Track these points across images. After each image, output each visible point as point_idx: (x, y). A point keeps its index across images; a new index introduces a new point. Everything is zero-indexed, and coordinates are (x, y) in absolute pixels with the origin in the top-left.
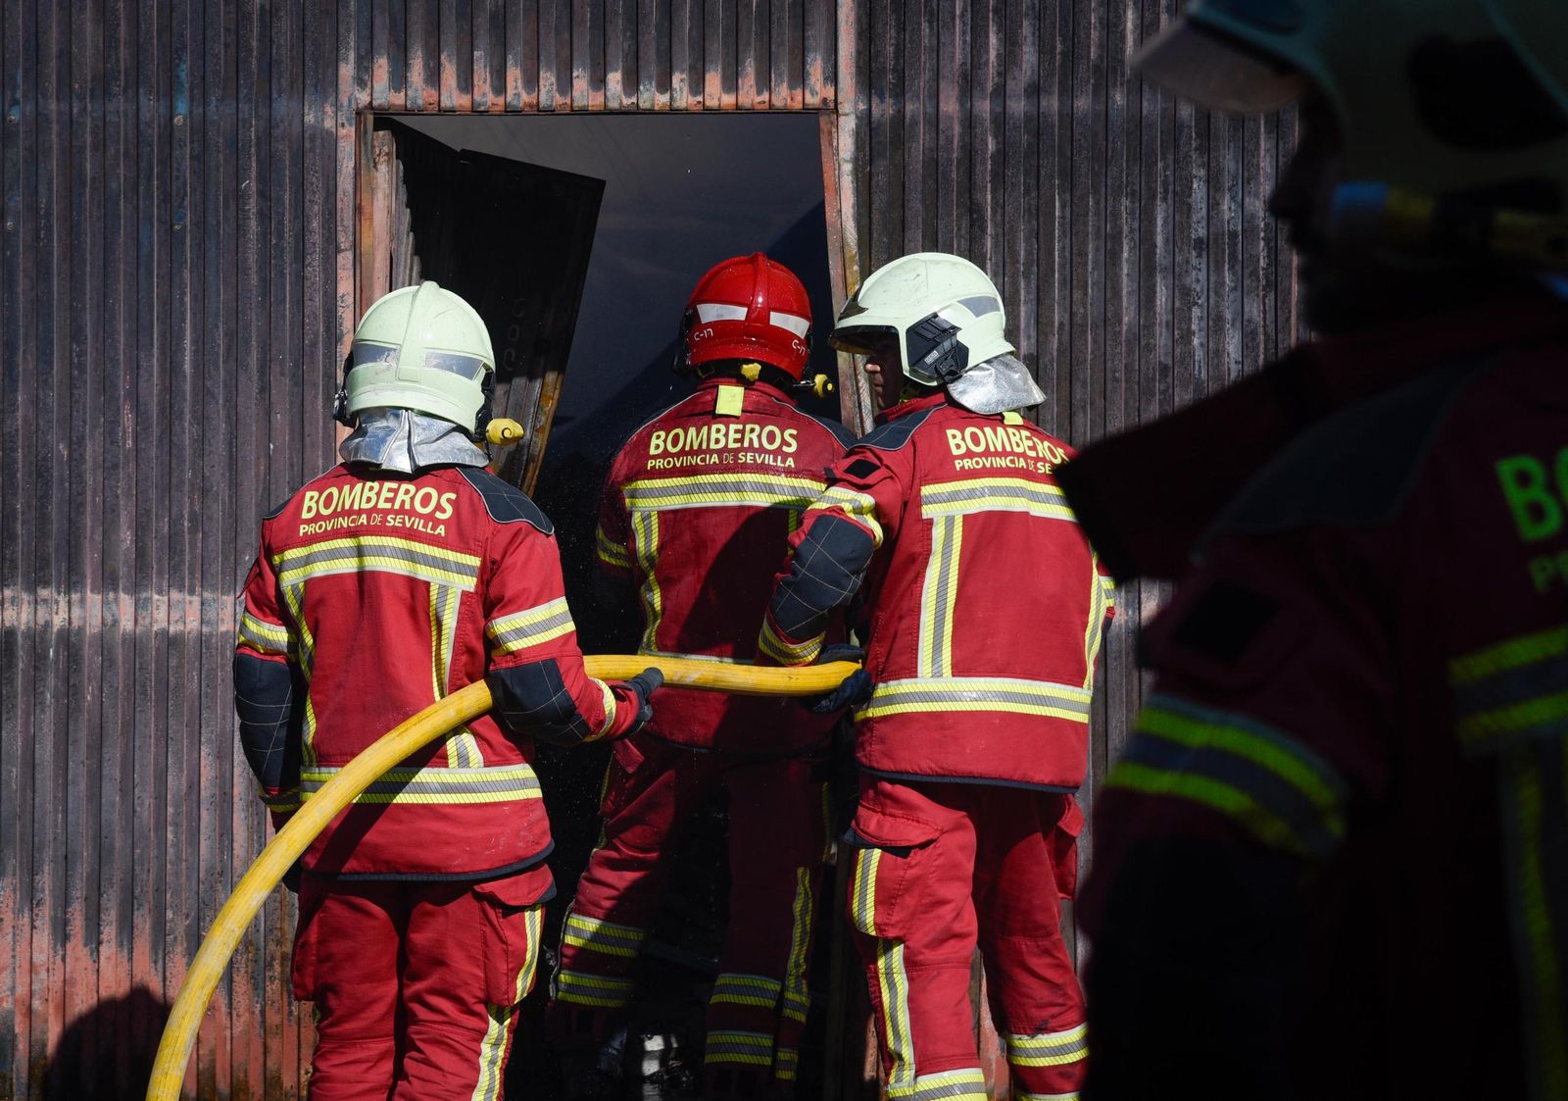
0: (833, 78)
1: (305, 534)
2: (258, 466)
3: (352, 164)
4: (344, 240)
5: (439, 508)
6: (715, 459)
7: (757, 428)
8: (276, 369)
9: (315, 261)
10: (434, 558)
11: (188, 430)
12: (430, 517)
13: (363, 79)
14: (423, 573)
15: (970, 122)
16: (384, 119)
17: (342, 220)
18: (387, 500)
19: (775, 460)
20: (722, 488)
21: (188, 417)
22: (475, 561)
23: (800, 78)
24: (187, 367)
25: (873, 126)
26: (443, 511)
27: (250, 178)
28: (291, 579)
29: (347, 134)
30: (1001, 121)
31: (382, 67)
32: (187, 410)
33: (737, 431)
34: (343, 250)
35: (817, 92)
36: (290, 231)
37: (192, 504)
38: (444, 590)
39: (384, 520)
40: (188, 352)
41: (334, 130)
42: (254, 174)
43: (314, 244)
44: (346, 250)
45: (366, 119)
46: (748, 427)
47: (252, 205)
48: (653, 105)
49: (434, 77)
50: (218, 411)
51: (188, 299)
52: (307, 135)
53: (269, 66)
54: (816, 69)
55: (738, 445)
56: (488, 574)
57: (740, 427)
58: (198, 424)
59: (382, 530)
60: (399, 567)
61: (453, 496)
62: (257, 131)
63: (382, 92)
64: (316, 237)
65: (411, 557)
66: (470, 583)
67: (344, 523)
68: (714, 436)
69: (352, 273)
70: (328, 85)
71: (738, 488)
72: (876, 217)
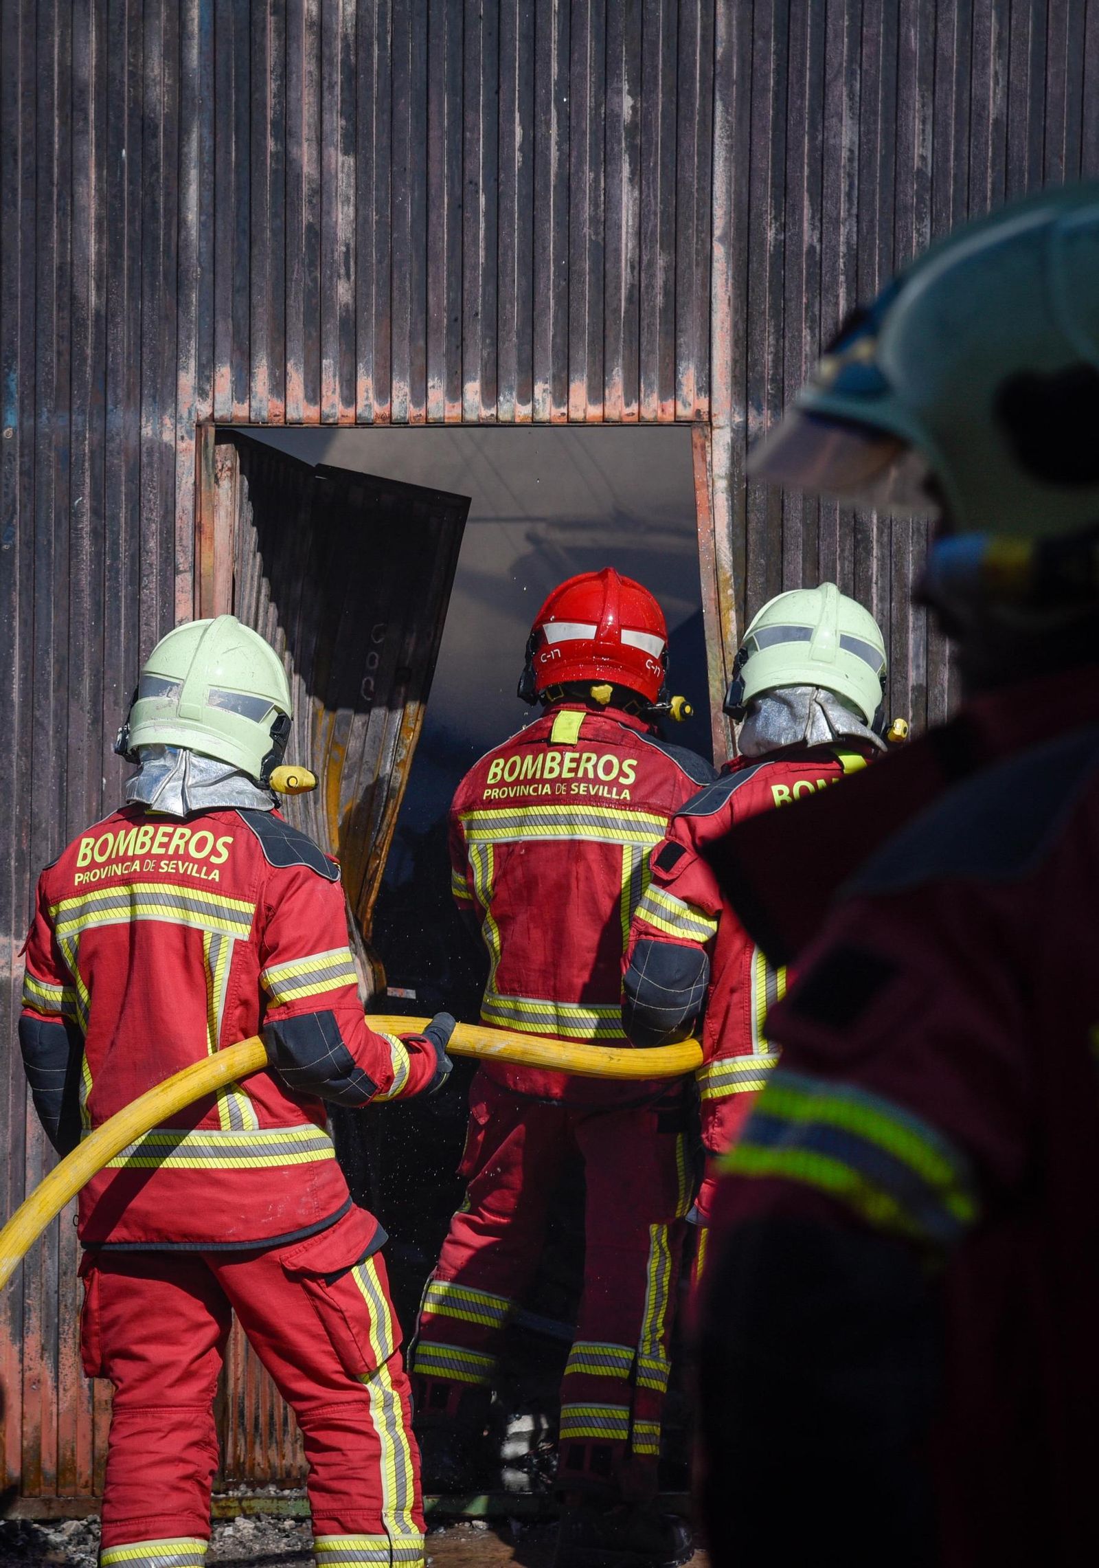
0: (707, 388)
1: (80, 883)
2: (90, 803)
3: (192, 480)
4: (183, 561)
5: (214, 852)
6: (547, 789)
7: (594, 757)
8: (109, 698)
9: (152, 583)
10: (208, 905)
11: (15, 763)
12: (205, 862)
13: (203, 390)
14: (197, 920)
16: (227, 432)
17: (181, 539)
18: (161, 845)
19: (610, 792)
20: (554, 820)
21: (16, 749)
22: (249, 908)
23: (671, 388)
24: (16, 696)
25: (750, 440)
26: (219, 855)
27: (83, 495)
28: (67, 930)
29: (186, 450)
31: (224, 375)
32: (15, 742)
33: (572, 760)
34: (181, 572)
35: (690, 402)
36: (126, 551)
37: (19, 842)
38: (217, 938)
39: (158, 866)
40: (16, 681)
41: (173, 443)
42: (87, 491)
43: (151, 565)
44: (185, 571)
45: (207, 432)
46: (585, 756)
47: (85, 524)
48: (514, 417)
49: (280, 387)
50: (48, 743)
51: (16, 623)
52: (144, 449)
53: (105, 375)
54: (689, 377)
55: (572, 775)
56: (264, 921)
57: (577, 755)
58: (26, 757)
59: (155, 877)
60: (171, 915)
61: (230, 840)
62: (90, 445)
63: (225, 404)
64: (153, 558)
65: (183, 904)
66: (243, 931)
67: (118, 870)
68: (548, 764)
69: (191, 596)
70: (167, 395)
71: (570, 821)
72: (752, 537)
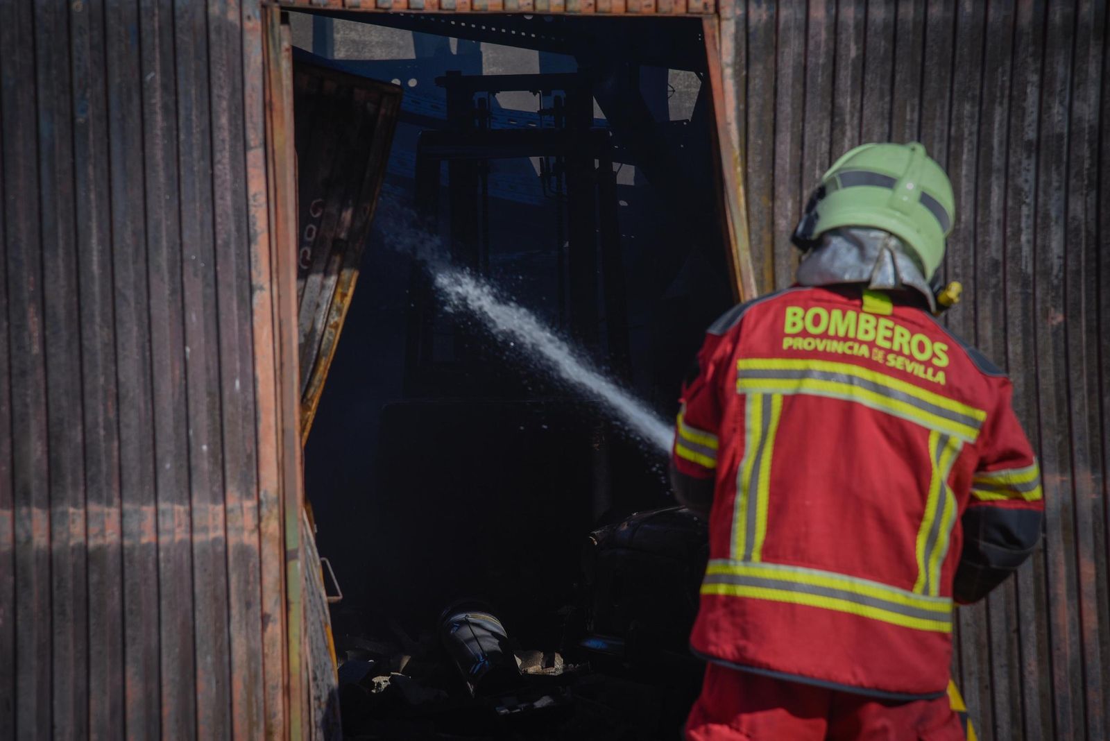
2: (173, 371)
3: (259, 59)
4: (254, 137)
8: (188, 270)
9: (224, 159)
11: (98, 336)
15: (835, 27)
17: (252, 116)
21: (98, 319)
24: (96, 268)
25: (751, 30)
27: (155, 71)
29: (253, 30)
30: (863, 27)
32: (97, 313)
34: (252, 148)
36: (197, 126)
37: (106, 411)
40: (95, 253)
41: (238, 23)
42: (158, 67)
43: (223, 141)
44: (256, 147)
45: (272, 12)
47: (157, 99)
48: (549, 6)
50: (129, 316)
51: (92, 196)
52: (212, 27)
58: (108, 327)
62: (160, 21)
64: (223, 133)
69: (262, 171)
72: (753, 120)
